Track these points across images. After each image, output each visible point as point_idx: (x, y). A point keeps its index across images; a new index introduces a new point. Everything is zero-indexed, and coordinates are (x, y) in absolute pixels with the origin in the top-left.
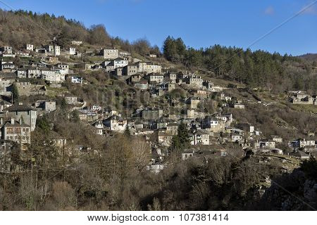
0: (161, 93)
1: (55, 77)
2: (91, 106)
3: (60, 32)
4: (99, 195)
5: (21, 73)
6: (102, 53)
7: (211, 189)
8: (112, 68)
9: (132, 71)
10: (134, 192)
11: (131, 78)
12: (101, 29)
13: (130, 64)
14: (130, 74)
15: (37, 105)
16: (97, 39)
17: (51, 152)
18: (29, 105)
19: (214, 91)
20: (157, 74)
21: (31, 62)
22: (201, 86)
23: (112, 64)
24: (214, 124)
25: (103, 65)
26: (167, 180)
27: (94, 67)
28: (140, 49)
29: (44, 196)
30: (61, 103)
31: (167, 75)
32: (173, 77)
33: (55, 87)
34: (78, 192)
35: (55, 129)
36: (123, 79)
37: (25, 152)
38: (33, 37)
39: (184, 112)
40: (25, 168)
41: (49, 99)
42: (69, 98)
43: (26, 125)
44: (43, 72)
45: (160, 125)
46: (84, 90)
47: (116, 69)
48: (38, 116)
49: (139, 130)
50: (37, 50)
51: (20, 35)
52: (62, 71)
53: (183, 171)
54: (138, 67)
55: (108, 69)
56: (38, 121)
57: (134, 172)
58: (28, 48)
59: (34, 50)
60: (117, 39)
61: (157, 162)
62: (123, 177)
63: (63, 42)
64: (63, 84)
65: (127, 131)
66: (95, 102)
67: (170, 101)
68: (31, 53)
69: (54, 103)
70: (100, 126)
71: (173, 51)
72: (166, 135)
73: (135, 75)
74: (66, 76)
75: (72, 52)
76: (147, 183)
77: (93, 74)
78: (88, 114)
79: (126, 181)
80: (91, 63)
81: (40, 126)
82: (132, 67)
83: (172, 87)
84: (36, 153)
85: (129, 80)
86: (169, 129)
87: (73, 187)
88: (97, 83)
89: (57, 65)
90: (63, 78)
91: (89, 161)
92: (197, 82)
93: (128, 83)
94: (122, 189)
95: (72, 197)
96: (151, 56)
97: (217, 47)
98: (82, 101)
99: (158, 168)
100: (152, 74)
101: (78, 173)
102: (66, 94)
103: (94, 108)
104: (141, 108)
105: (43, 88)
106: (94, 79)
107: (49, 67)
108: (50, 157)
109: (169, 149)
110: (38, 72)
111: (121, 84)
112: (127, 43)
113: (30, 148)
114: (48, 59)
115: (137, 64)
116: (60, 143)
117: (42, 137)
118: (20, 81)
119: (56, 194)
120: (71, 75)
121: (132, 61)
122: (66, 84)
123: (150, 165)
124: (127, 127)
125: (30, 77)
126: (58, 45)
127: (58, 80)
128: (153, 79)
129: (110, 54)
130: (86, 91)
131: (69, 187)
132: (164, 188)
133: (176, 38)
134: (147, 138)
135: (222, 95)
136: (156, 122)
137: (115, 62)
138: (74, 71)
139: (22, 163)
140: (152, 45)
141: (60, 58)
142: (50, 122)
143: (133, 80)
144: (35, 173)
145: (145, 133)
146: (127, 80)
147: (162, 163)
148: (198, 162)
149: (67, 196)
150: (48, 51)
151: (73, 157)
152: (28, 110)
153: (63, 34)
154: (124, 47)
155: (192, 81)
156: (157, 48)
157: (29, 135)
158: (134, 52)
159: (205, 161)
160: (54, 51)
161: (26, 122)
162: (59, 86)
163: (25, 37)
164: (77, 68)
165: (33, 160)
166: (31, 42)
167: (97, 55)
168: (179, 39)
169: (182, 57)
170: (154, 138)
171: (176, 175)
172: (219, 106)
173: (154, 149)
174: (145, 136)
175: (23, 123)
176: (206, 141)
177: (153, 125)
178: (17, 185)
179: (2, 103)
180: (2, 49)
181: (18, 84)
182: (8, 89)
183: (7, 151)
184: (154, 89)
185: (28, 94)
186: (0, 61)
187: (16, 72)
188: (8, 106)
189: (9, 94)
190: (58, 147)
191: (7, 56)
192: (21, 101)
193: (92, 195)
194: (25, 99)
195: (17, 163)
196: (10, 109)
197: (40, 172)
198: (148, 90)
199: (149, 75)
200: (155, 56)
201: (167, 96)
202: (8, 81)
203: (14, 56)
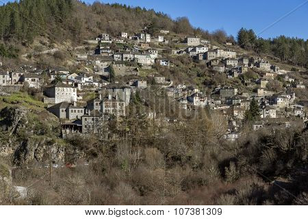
0: (236, 74)
1: (147, 60)
2: (177, 84)
3: (150, 22)
4: (184, 159)
5: (117, 57)
6: (186, 41)
7: (278, 154)
8: (195, 54)
9: (211, 56)
10: (214, 157)
11: (210, 62)
12: (185, 20)
13: (210, 50)
14: (209, 59)
16: (181, 29)
17: (143, 124)
18: (124, 84)
19: (280, 73)
20: (233, 59)
21: (125, 47)
22: (269, 69)
23: (194, 50)
24: (280, 101)
25: (187, 51)
26: (241, 147)
27: (180, 52)
28: (217, 37)
29: (137, 160)
30: (152, 82)
32: (246, 62)
33: (147, 68)
34: (167, 156)
35: (146, 104)
36: (204, 62)
37: (121, 123)
38: (127, 26)
39: (255, 91)
40: (121, 136)
41: (141, 78)
42: (158, 78)
43: (121, 101)
44: (136, 56)
45: (235, 102)
46: (171, 71)
47: (198, 55)
48: (131, 93)
49: (217, 105)
50: (130, 38)
51: (115, 24)
52: (152, 56)
53: (255, 139)
54: (217, 53)
55: (191, 54)
56: (131, 97)
57: (213, 140)
58: (122, 36)
59: (128, 37)
60: (199, 29)
61: (233, 132)
62: (204, 144)
63: (152, 30)
64: (152, 66)
65: (207, 107)
66: (181, 82)
67: (243, 82)
68: (125, 40)
69: (145, 82)
70: (184, 102)
71: (245, 40)
72: (240, 110)
73: (214, 60)
74: (156, 60)
75: (161, 39)
76: (225, 149)
77: (178, 58)
78: (175, 91)
79: (206, 148)
80: (177, 48)
82: (212, 53)
83: (245, 70)
84: (130, 124)
85: (209, 64)
86: (242, 105)
87: (162, 152)
88: (182, 66)
89: (148, 50)
90: (153, 61)
91: (176, 131)
92: (265, 66)
93: (208, 66)
94: (204, 155)
95: (161, 160)
96: (227, 44)
97: (282, 37)
98: (169, 81)
99: (233, 137)
100: (228, 59)
101: (166, 141)
102: (156, 75)
103: (180, 86)
104: (219, 87)
105: (136, 69)
106: (179, 63)
107: (141, 52)
108: (141, 127)
109: (243, 121)
110: (132, 56)
111: (202, 67)
112: (207, 33)
113: (125, 120)
114: (140, 45)
115: (216, 51)
116: (151, 115)
117: (135, 110)
118: (116, 64)
119: (148, 158)
120: (160, 59)
121: (212, 48)
122: (156, 66)
123: (227, 135)
124: (208, 103)
125: (124, 60)
126: (148, 33)
127: (149, 62)
128: (229, 63)
129: (193, 41)
130: (172, 72)
131: (159, 152)
132: (239, 154)
133: (248, 30)
134: (224, 112)
135: (287, 77)
136: (232, 99)
137: (197, 49)
138: (163, 55)
139: (118, 132)
140: (228, 35)
141: (150, 44)
142: (142, 98)
143: (213, 63)
144: (129, 141)
145: (223, 108)
146: (207, 64)
147: (236, 133)
148: (267, 132)
149: (156, 160)
150: (140, 38)
151: (162, 128)
152: (123, 88)
153: (153, 24)
154: (205, 36)
155: (262, 66)
156: (233, 38)
157: (124, 109)
158: (213, 40)
159: (272, 131)
160: (146, 39)
161: (122, 98)
162: (150, 68)
163: (120, 26)
164: (165, 53)
165: (128, 129)
166: (125, 31)
167: (182, 42)
168: (251, 31)
169: (254, 45)
170: (230, 112)
171: (248, 143)
172: (284, 86)
173: (230, 121)
174: (222, 110)
175: (119, 98)
176: (273, 115)
177: (229, 102)
178: (114, 151)
179: (100, 82)
180: (100, 36)
181: (114, 66)
182: (106, 70)
183: (105, 121)
184: (230, 71)
185: (123, 73)
186: (99, 47)
187: (113, 56)
188: (106, 84)
189: (106, 74)
190: (149, 119)
191: (104, 42)
192: (117, 80)
193: (178, 159)
194: (121, 78)
195: (114, 132)
196: (108, 87)
197: (134, 139)
198: (225, 72)
199: (226, 59)
200: (231, 44)
201: (241, 77)
202: (106, 63)
203: (111, 42)
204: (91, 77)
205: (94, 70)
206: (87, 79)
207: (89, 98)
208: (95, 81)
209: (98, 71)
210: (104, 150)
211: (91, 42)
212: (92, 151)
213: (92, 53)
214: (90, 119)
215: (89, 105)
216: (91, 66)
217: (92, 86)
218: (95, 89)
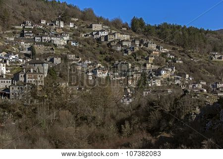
0: (130, 53)
1: (61, 42)
2: (84, 61)
3: (63, 12)
4: (90, 118)
5: (37, 39)
6: (91, 27)
7: (162, 115)
8: (98, 36)
10: (113, 117)
11: (110, 43)
12: (90, 11)
13: (109, 34)
14: (109, 40)
15: (48, 59)
16: (87, 18)
17: (58, 92)
18: (43, 60)
19: (163, 52)
20: (127, 41)
21: (44, 31)
22: (155, 49)
23: (98, 33)
24: (163, 72)
25: (92, 34)
26: (134, 109)
27: (86, 36)
28: (116, 24)
29: (53, 120)
30: (65, 59)
31: (133, 42)
32: (137, 43)
33: (61, 48)
34: (76, 117)
35: (61, 76)
36: (105, 43)
37: (41, 91)
38: (45, 15)
39: (145, 65)
40: (40, 101)
41: (56, 56)
42: (70, 56)
43: (41, 73)
44: (52, 38)
45: (129, 74)
46: (79, 50)
47: (100, 37)
48: (49, 67)
49: (117, 77)
50: (48, 24)
51: (36, 13)
52: (65, 38)
53: (144, 104)
54: (115, 36)
55: (95, 37)
56: (49, 71)
57: (113, 104)
58: (42, 22)
59: (46, 23)
60: (101, 18)
61: (128, 97)
62: (105, 107)
63: (65, 18)
64: (65, 46)
65: (108, 78)
66: (87, 58)
67: (135, 58)
68: (44, 26)
69: (60, 59)
70: (90, 74)
71: (137, 26)
72: (133, 80)
73: (113, 41)
74: (68, 41)
75: (71, 25)
76: (121, 111)
77: (85, 40)
78: (83, 65)
79: (107, 110)
80: (84, 32)
81: (50, 74)
82: (111, 36)
83: (137, 49)
84: (48, 92)
85: (109, 44)
86: (135, 76)
87: (73, 114)
88: (88, 46)
89: (61, 34)
90: (66, 42)
91: (84, 97)
92: (152, 46)
93: (108, 46)
94: (105, 115)
95: (72, 121)
96: (123, 29)
97: (165, 24)
98: (78, 57)
100: (124, 41)
101: (76, 105)
102: (68, 53)
103: (86, 62)
104: (117, 62)
105: (52, 49)
106: (86, 43)
107: (56, 35)
108: (57, 94)
109: (135, 88)
110: (49, 38)
111: (104, 47)
112: (107, 20)
113: (44, 88)
114: (56, 30)
115: (114, 34)
116: (63, 85)
117: (52, 81)
118: (37, 44)
119: (61, 119)
120: (71, 40)
121: (111, 32)
122: (68, 46)
124: (108, 74)
125: (43, 41)
126: (62, 20)
127: (62, 43)
128: (124, 44)
129: (97, 27)
130: (81, 51)
131: (70, 114)
132: (132, 115)
133: (139, 18)
134: (121, 82)
135: (169, 55)
136: (127, 72)
137: (100, 33)
138: (73, 38)
139: (38, 98)
140: (124, 22)
141: (63, 29)
142: (57, 71)
143: (112, 44)
144: (47, 105)
145: (120, 78)
146: (108, 44)
148: (154, 97)
149: (68, 120)
150: (55, 24)
151: (73, 94)
152: (42, 63)
153: (66, 14)
154: (106, 23)
155: (149, 45)
156: (127, 24)
157: (43, 80)
158: (112, 26)
159: (158, 96)
160: (60, 25)
161: (41, 71)
162: (63, 47)
163: (40, 15)
164: (75, 36)
165: (46, 96)
166: (44, 19)
167: (88, 27)
168: (141, 19)
169: (143, 30)
170: (126, 82)
171: (139, 106)
172: (167, 61)
173: (125, 89)
174: (119, 80)
175: (39, 71)
176: (159, 84)
177: (125, 74)
178: (35, 113)
179: (25, 59)
180: (24, 23)
181: (36, 46)
182: (29, 49)
183: (28, 90)
184: (125, 50)
185: (42, 52)
186: (23, 31)
187: (34, 38)
188: (29, 60)
189: (29, 52)
190: (62, 88)
191: (28, 27)
192: (38, 57)
193: (85, 119)
194: (40, 56)
195: (35, 98)
196: (30, 63)
197: (51, 104)
198: (121, 51)
199: (122, 41)
200: (125, 29)
201: (134, 54)
202: (29, 44)
203: (33, 27)
204: (17, 55)
205: (19, 49)
206: (14, 57)
207: (15, 71)
208: (20, 58)
209: (22, 50)
210: (27, 112)
211: (17, 27)
212: (18, 113)
213: (18, 36)
214: (16, 89)
215: (15, 77)
216: (17, 46)
217: (18, 62)
218: (20, 64)
